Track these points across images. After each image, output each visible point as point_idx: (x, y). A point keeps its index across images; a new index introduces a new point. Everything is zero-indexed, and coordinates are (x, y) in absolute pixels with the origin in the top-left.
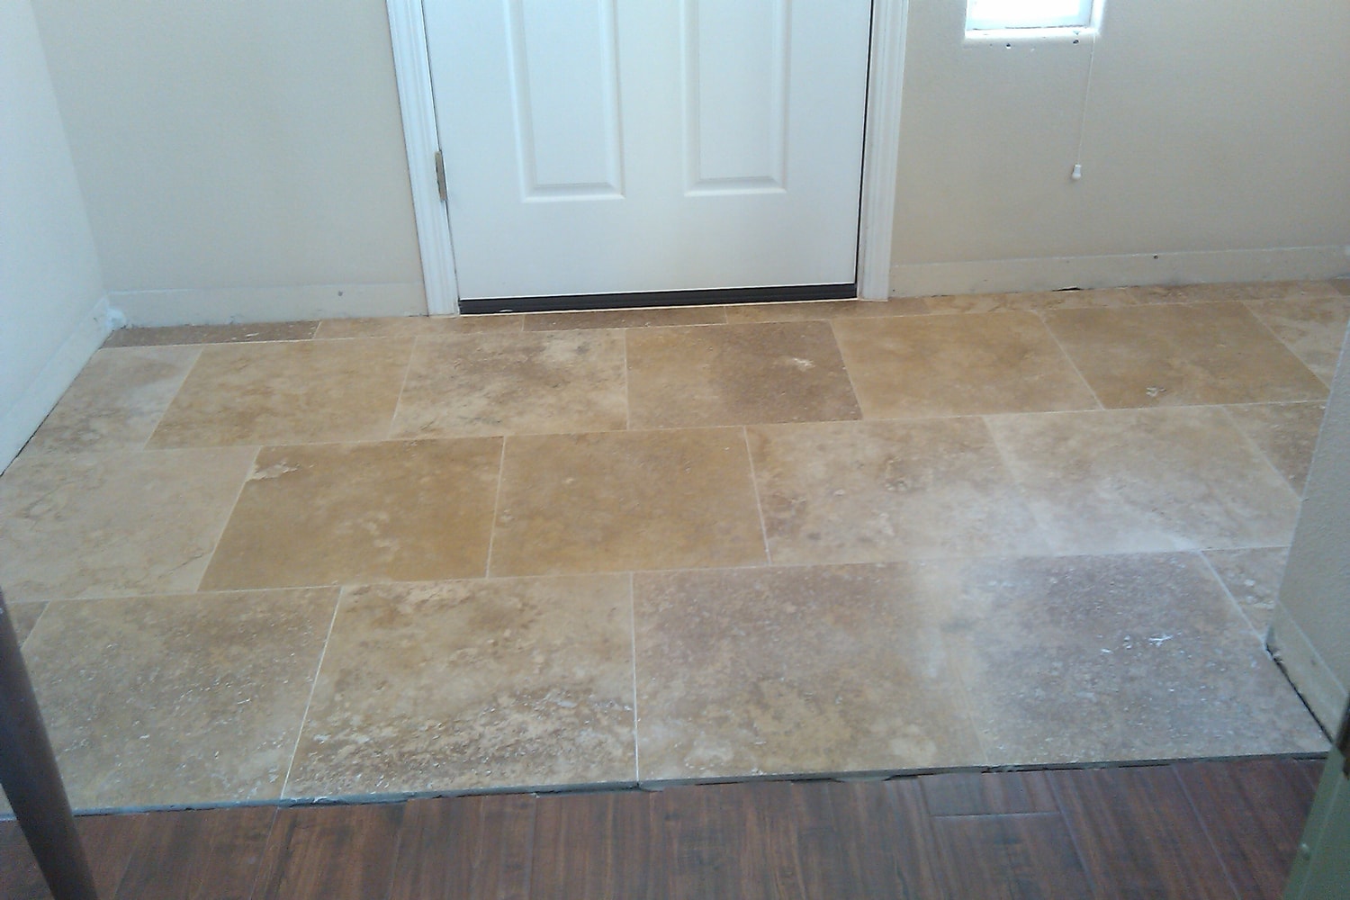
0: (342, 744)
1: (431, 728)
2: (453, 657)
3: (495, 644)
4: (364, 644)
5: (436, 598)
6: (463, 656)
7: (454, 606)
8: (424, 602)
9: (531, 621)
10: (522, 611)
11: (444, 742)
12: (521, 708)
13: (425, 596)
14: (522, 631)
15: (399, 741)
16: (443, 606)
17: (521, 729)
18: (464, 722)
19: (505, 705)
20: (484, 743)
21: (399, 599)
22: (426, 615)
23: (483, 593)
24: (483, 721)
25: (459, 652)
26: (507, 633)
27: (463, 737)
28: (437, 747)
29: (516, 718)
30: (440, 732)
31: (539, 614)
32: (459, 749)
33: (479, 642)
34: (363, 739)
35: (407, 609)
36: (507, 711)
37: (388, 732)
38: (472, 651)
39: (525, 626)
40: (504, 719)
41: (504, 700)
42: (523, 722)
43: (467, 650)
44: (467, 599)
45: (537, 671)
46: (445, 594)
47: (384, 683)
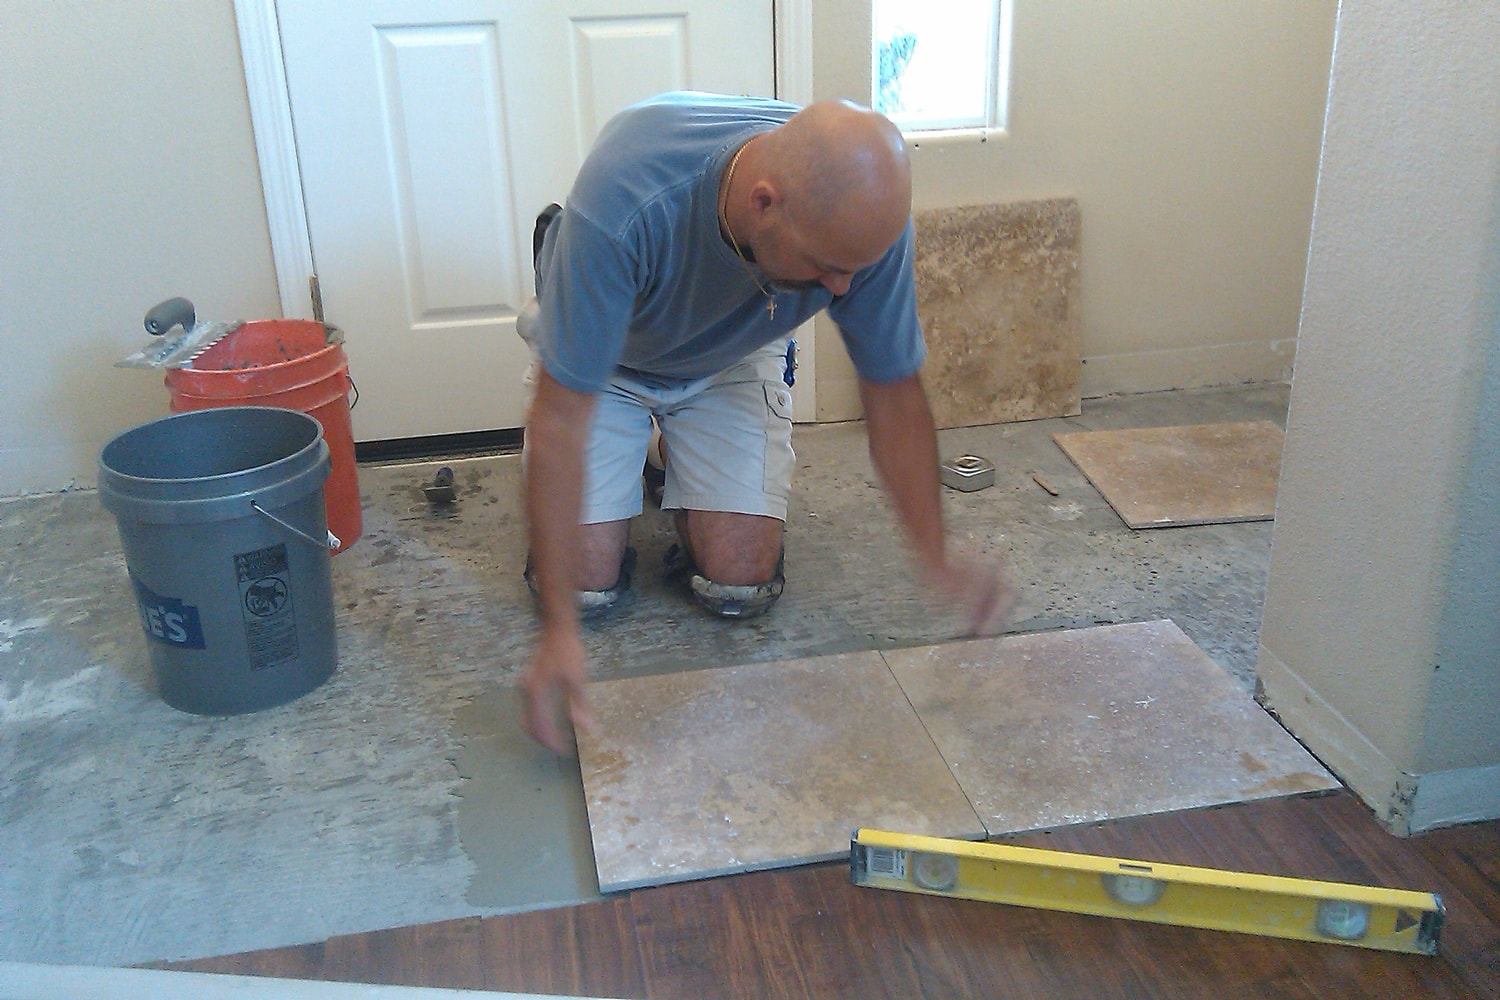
0: (1053, 247)
1: (1000, 262)
2: (994, 333)
3: (967, 350)
4: (1056, 347)
5: (1014, 401)
6: (987, 336)
7: (1002, 391)
8: (1022, 397)
9: (943, 375)
10: (951, 388)
11: (989, 250)
12: (942, 281)
13: (1022, 403)
14: (949, 364)
15: (1019, 248)
16: (1007, 392)
17: (942, 260)
18: (980, 268)
19: (955, 285)
20: (964, 248)
21: (1040, 400)
22: (1019, 381)
23: (981, 409)
24: (968, 269)
25: (991, 340)
26: (960, 361)
27: (979, 252)
28: (995, 243)
29: (946, 272)
30: (994, 258)
31: (939, 383)
32: (981, 242)
33: (979, 351)
34: (1043, 252)
35: (1033, 387)
36: (953, 279)
37: (1027, 258)
38: (982, 341)
39: (948, 369)
40: (954, 271)
41: (955, 289)
42: (941, 267)
43: (985, 342)
44: (991, 402)
45: (936, 319)
46: (1007, 405)
47: (1037, 306)
